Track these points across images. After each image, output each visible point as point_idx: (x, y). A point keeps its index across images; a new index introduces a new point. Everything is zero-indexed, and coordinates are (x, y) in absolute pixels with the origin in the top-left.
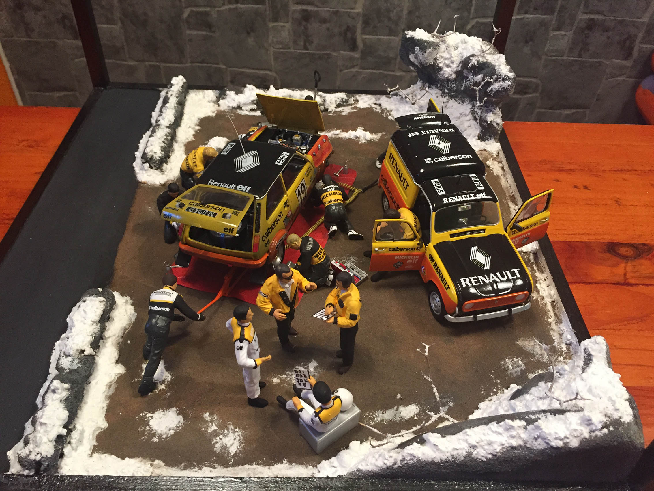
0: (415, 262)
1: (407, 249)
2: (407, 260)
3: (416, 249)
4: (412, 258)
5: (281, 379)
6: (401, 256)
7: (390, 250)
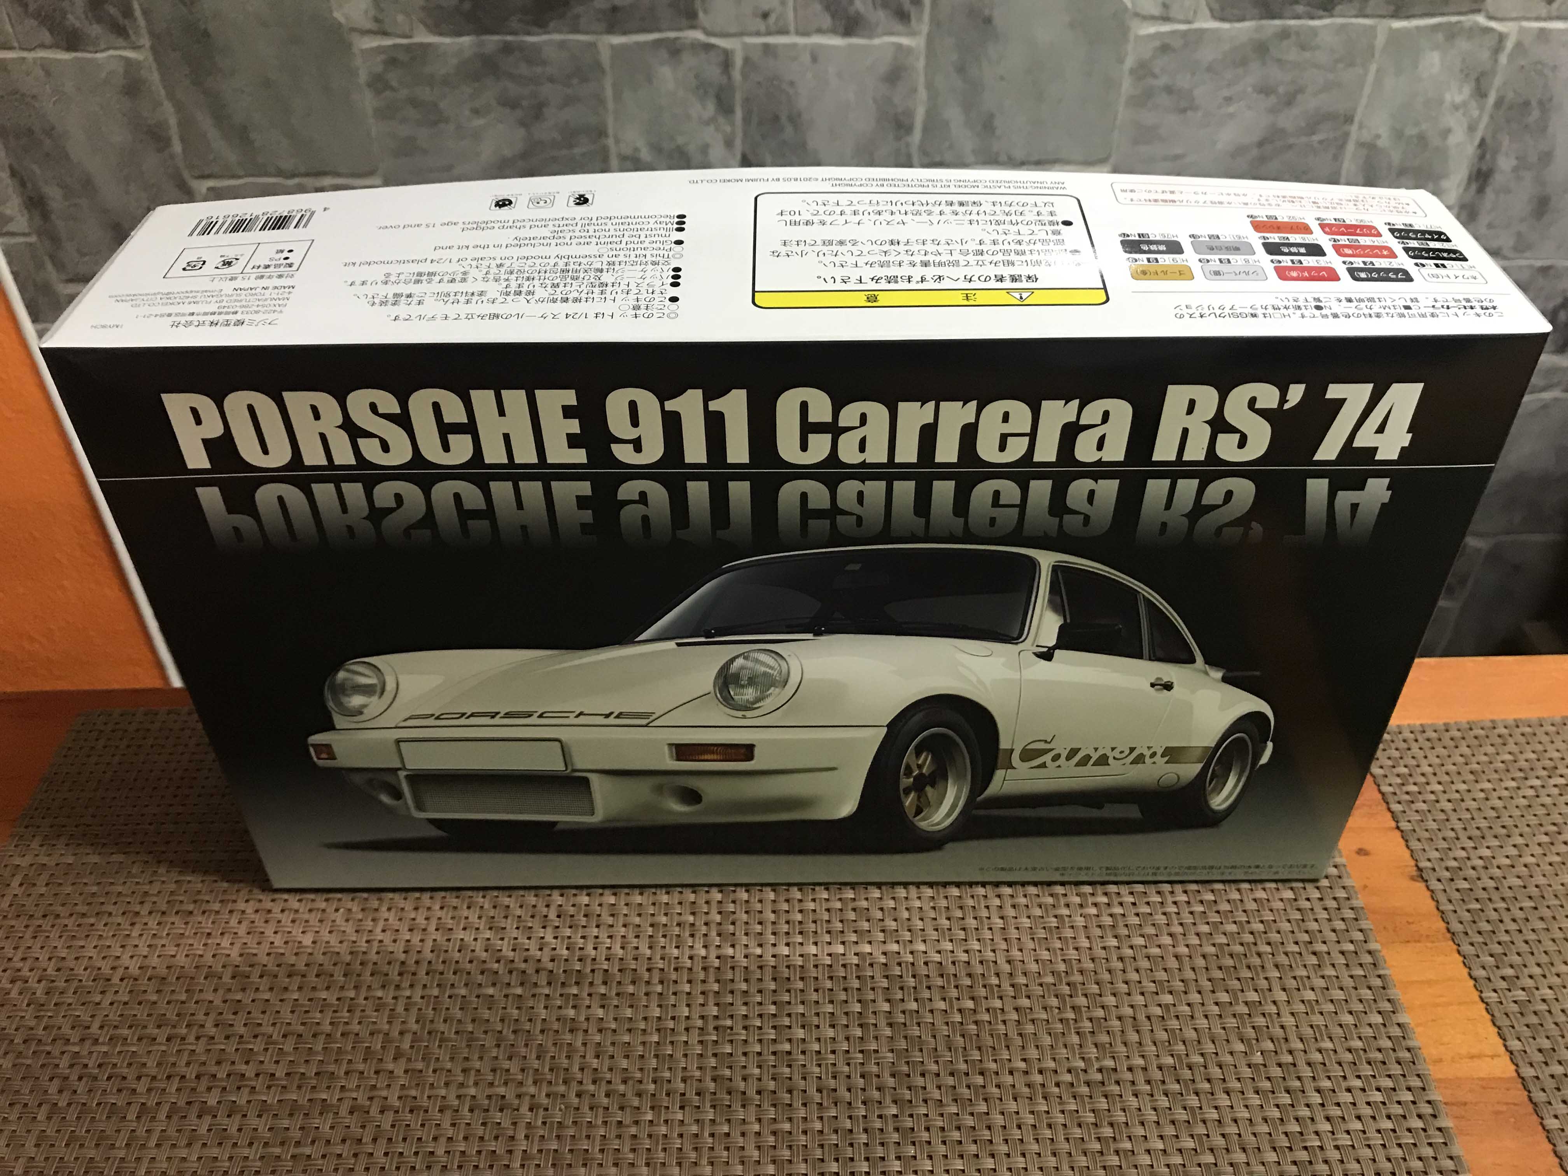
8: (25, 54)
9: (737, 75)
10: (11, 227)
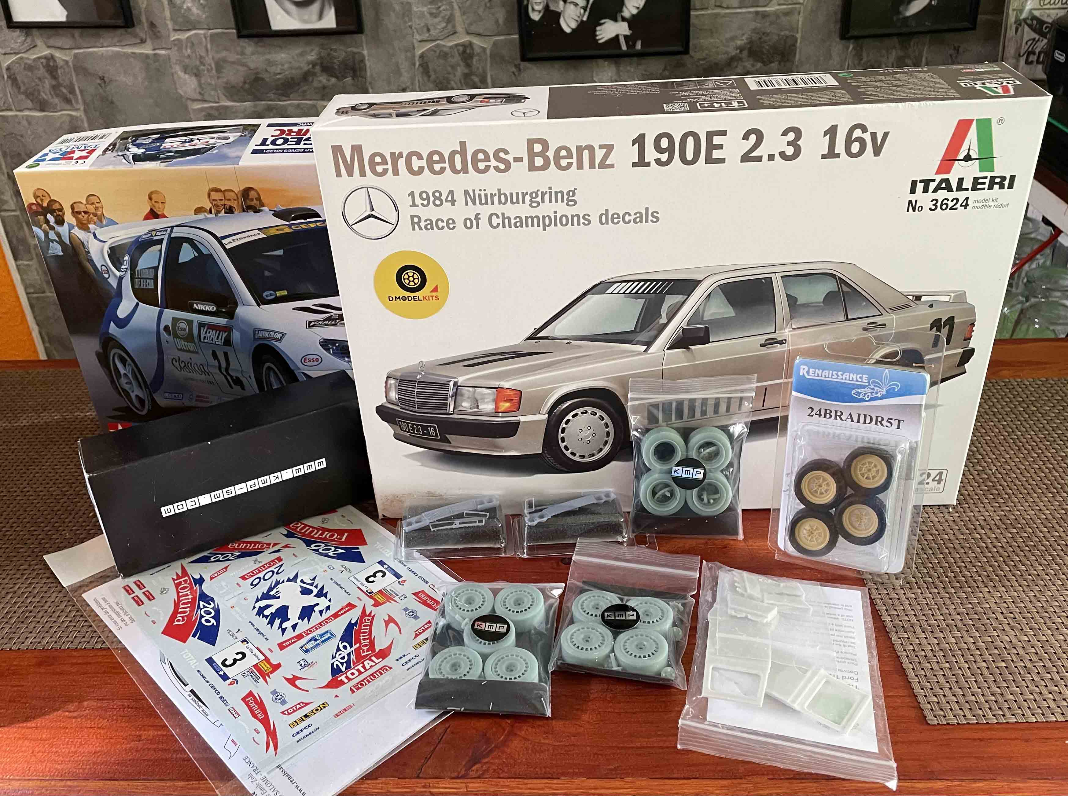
8: (18, 113)
10: (5, 207)
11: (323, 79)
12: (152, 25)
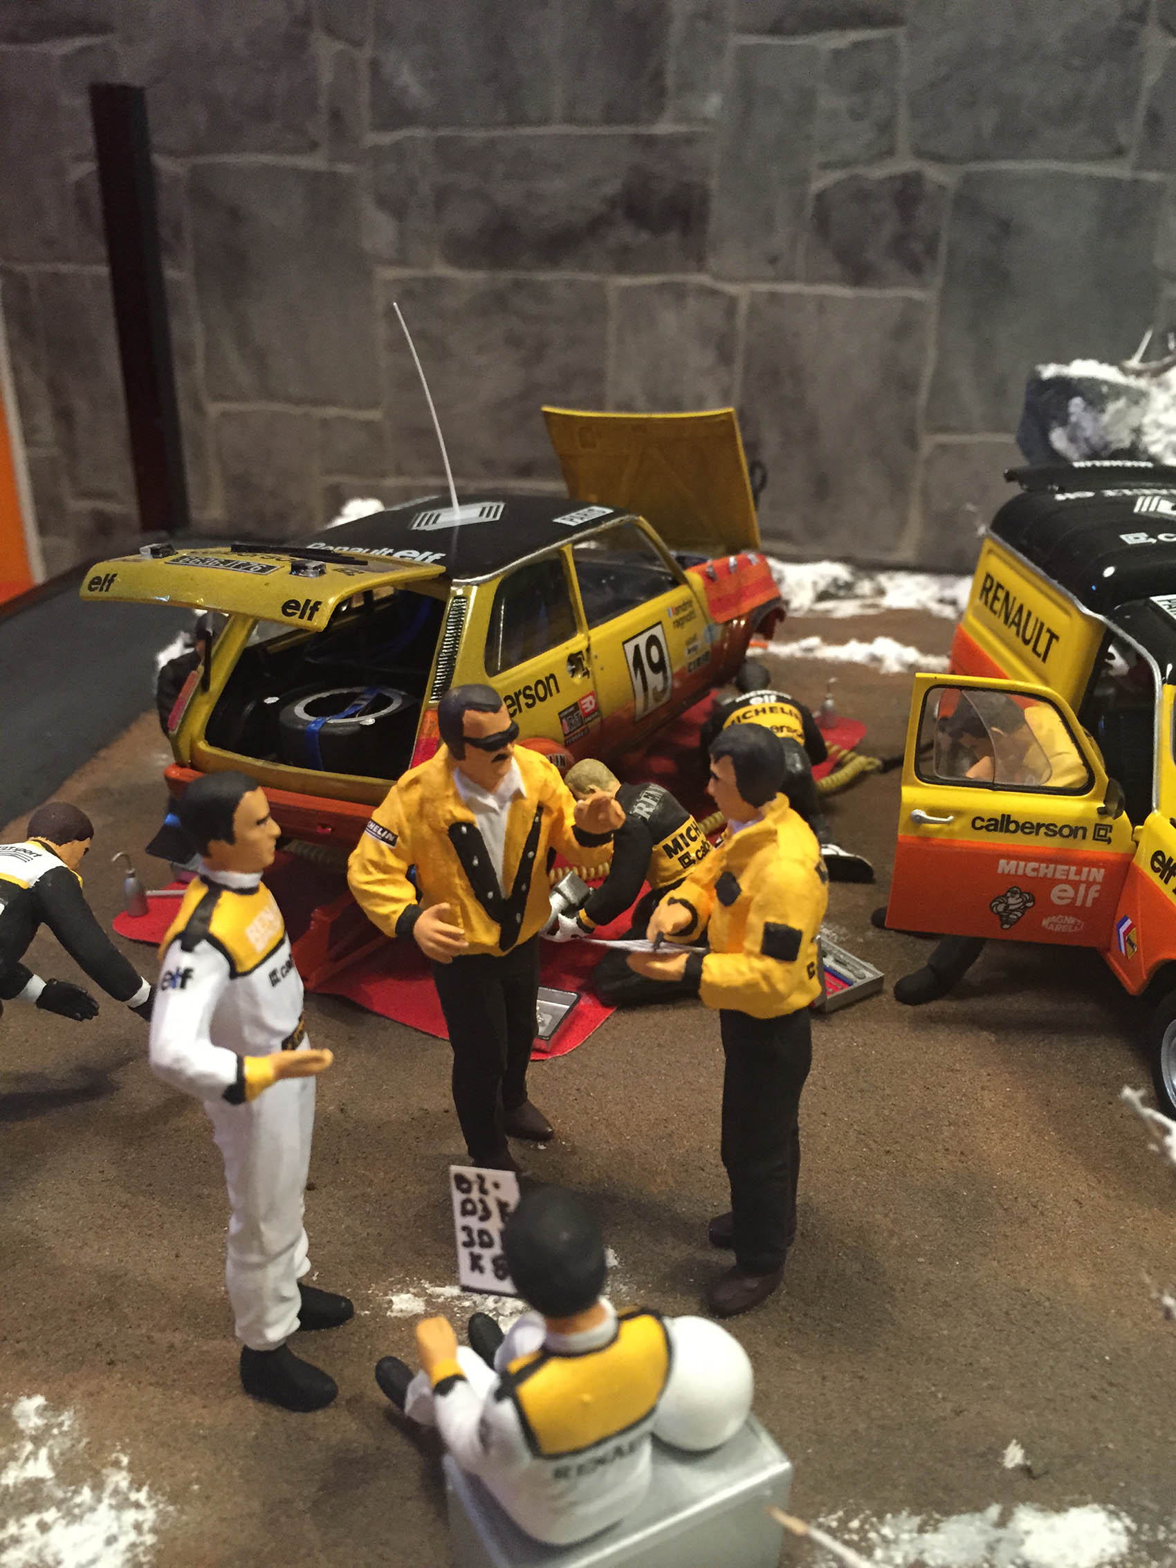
0: (1089, 903)
1: (1052, 829)
2: (1054, 882)
3: (1090, 834)
4: (1072, 877)
5: (430, 1300)
6: (1027, 859)
7: (979, 823)
9: (740, 322)
11: (625, 233)
12: (336, 116)
